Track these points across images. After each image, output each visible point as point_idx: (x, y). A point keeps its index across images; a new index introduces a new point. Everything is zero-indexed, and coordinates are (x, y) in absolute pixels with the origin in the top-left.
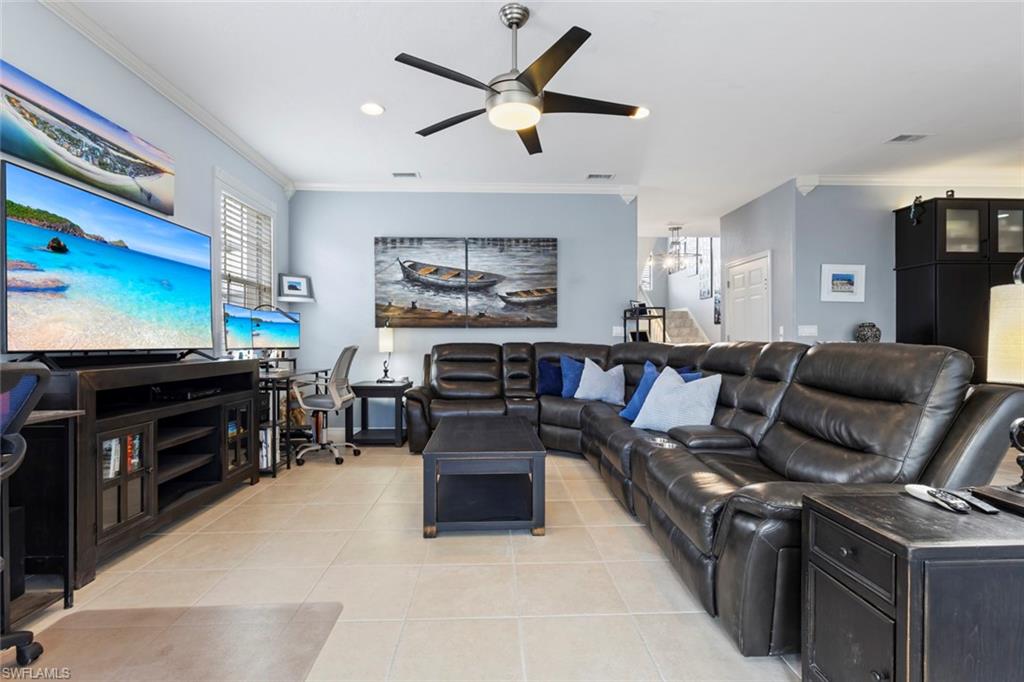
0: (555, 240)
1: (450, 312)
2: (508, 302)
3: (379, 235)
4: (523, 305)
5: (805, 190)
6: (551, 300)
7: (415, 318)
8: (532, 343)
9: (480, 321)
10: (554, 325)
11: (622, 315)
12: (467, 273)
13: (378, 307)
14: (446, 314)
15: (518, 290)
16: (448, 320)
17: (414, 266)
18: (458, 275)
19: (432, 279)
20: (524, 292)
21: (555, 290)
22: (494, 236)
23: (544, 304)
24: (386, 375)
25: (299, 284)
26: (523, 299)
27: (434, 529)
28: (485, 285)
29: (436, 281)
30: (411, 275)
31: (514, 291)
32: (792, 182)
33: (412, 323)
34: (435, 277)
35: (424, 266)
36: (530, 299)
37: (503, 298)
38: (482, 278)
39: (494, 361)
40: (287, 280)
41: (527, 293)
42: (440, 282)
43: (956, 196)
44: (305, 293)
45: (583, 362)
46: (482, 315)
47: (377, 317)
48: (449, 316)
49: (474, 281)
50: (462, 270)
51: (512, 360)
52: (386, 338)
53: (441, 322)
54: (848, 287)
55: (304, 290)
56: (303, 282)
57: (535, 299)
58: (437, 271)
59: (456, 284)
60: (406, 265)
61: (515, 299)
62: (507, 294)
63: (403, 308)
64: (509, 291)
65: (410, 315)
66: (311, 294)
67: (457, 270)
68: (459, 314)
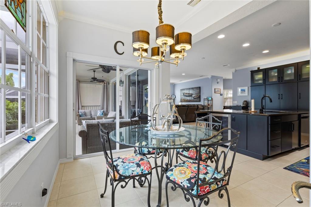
0: (200, 87)
4: (196, 98)
10: (200, 101)
12: (189, 94)
13: (181, 99)
14: (187, 100)
17: (184, 93)
21: (200, 95)
22: (192, 88)
23: (199, 98)
26: (196, 97)
29: (186, 95)
37: (193, 97)
40: (172, 96)
41: (196, 96)
46: (191, 100)
49: (190, 95)
54: (244, 92)
56: (174, 96)
61: (195, 97)
65: (184, 100)
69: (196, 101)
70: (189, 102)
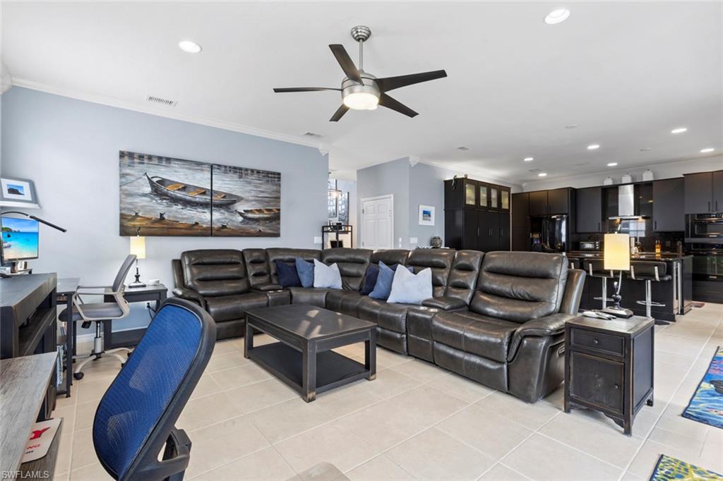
0: (279, 174)
1: (197, 224)
2: (245, 218)
3: (126, 149)
4: (256, 220)
5: (413, 164)
6: (276, 218)
7: (162, 228)
8: (264, 248)
9: (223, 232)
10: (278, 235)
11: (321, 229)
12: (212, 192)
13: (122, 217)
14: (193, 225)
15: (253, 209)
16: (194, 230)
17: (162, 182)
18: (204, 193)
19: (180, 194)
20: (257, 210)
21: (279, 210)
22: (234, 165)
23: (271, 221)
24: (137, 280)
25: (22, 187)
26: (257, 216)
27: (314, 393)
28: (227, 203)
29: (184, 197)
30: (159, 189)
31: (250, 209)
32: (407, 158)
33: (160, 232)
34: (184, 193)
35: (172, 182)
36: (261, 216)
37: (241, 214)
38: (224, 197)
39: (238, 263)
40: (6, 183)
41: (260, 211)
42: (188, 198)
43: (468, 178)
44: (30, 199)
45: (312, 262)
46: (224, 227)
47: (122, 226)
48: (196, 227)
49: (217, 199)
50: (208, 190)
51: (253, 262)
52: (138, 246)
53: (188, 232)
54: (428, 218)
55: (27, 195)
56: (26, 186)
57: (265, 216)
58: (185, 188)
59: (201, 200)
60: (155, 180)
61: (250, 215)
62: (245, 211)
63: (150, 219)
64: (246, 209)
65: (157, 225)
66: (35, 199)
67: (203, 189)
68: (205, 226)
69: (260, 234)
70: (212, 235)
